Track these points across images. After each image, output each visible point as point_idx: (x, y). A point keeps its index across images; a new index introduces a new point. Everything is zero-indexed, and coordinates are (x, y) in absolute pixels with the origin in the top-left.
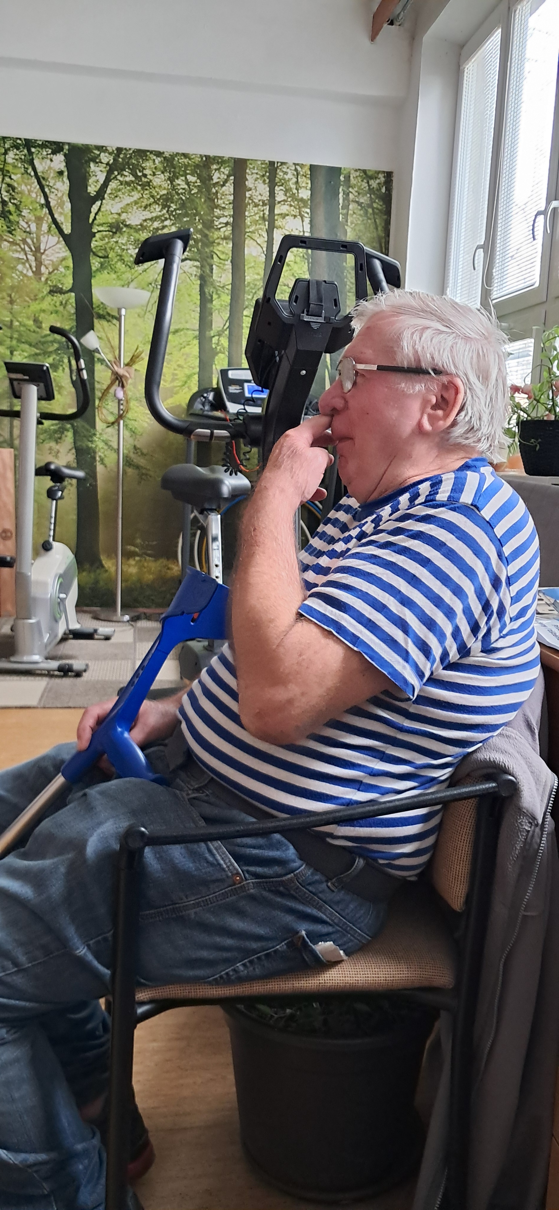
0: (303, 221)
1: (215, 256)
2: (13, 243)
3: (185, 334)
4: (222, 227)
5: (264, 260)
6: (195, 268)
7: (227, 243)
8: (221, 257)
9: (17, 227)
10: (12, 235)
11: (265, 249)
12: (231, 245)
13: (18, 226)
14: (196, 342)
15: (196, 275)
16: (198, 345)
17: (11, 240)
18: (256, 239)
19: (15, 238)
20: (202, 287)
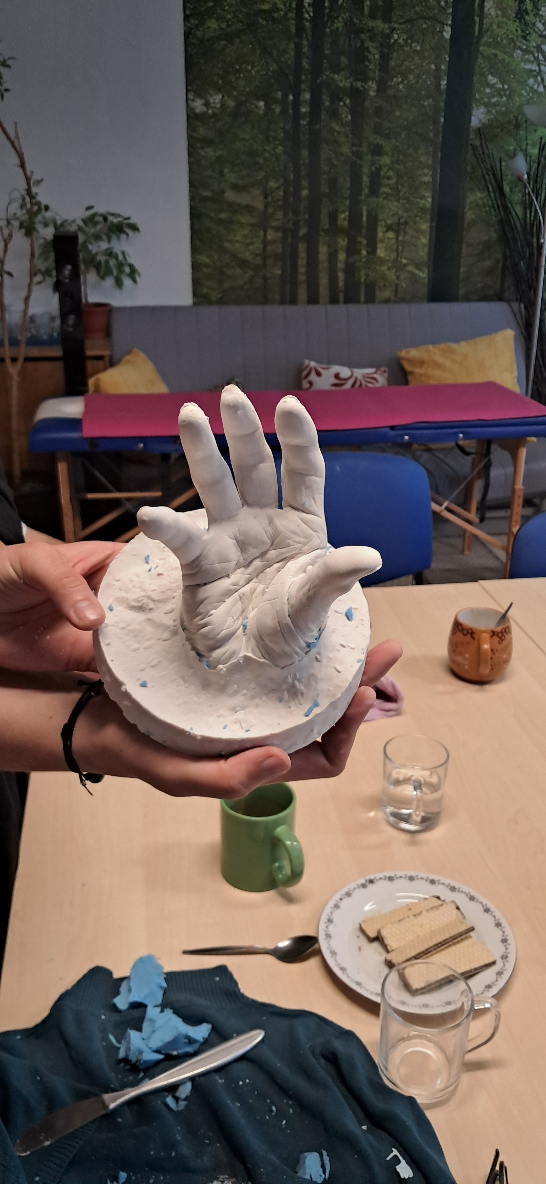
2: (526, 51)
9: (532, 31)
10: (526, 40)
13: (534, 30)
17: (524, 47)
19: (528, 44)
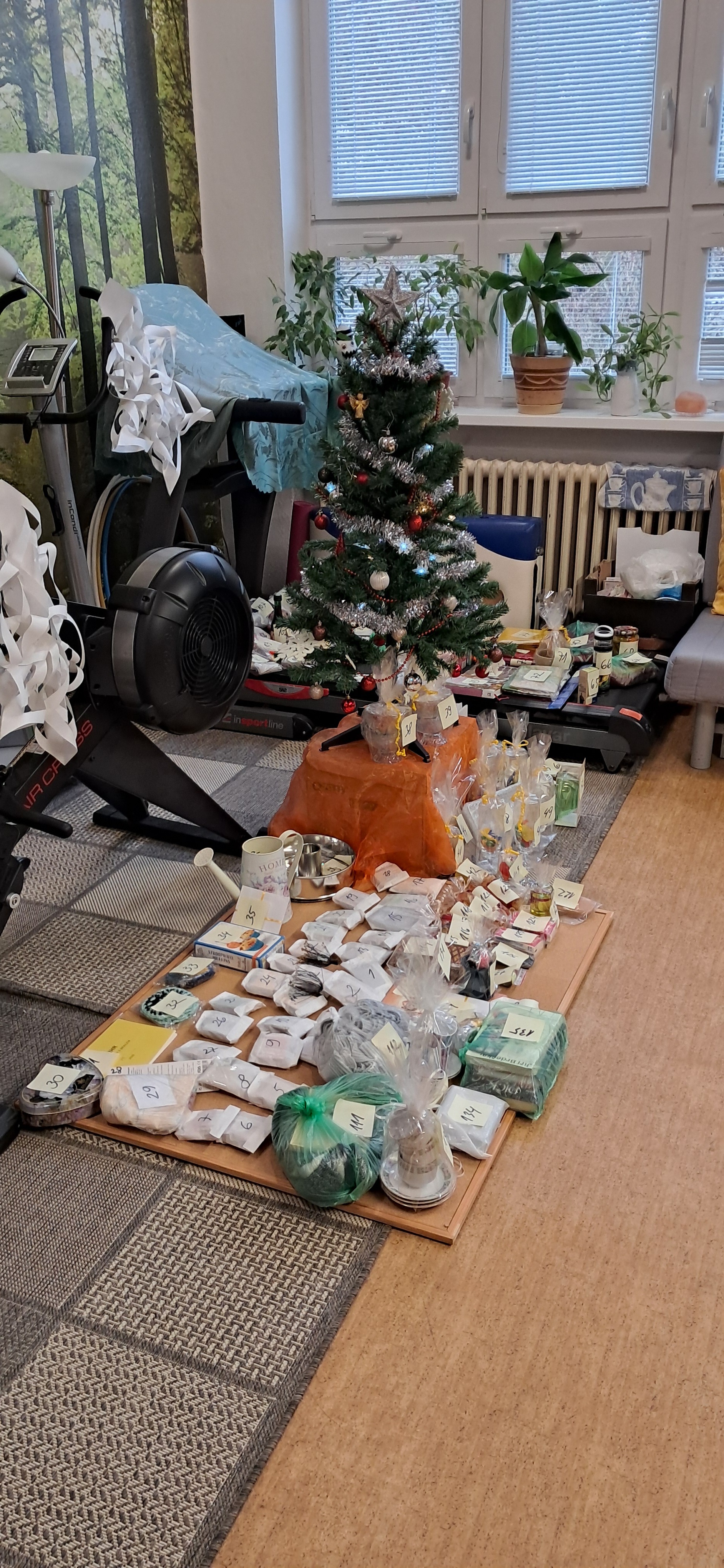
0: (114, 16)
1: (35, 75)
3: (24, 227)
4: (36, 18)
5: (85, 86)
6: (17, 98)
7: (45, 51)
8: (42, 77)
11: (83, 65)
12: (49, 56)
14: (36, 241)
15: (20, 111)
16: (39, 247)
18: (72, 43)
20: (29, 133)
